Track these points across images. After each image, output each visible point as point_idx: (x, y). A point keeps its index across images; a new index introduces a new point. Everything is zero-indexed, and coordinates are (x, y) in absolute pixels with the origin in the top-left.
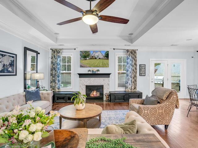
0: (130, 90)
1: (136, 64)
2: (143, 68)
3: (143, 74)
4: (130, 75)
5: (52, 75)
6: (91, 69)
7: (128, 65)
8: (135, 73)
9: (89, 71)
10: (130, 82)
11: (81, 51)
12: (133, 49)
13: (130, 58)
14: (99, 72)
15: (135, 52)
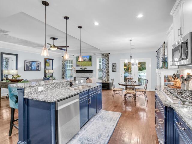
0: (104, 82)
1: (108, 64)
2: (115, 66)
3: (114, 71)
4: (105, 71)
5: (63, 71)
6: (81, 67)
7: (103, 64)
8: (108, 70)
9: (81, 68)
10: (104, 76)
11: (76, 57)
12: (106, 53)
13: (105, 59)
14: (86, 69)
15: (108, 55)
